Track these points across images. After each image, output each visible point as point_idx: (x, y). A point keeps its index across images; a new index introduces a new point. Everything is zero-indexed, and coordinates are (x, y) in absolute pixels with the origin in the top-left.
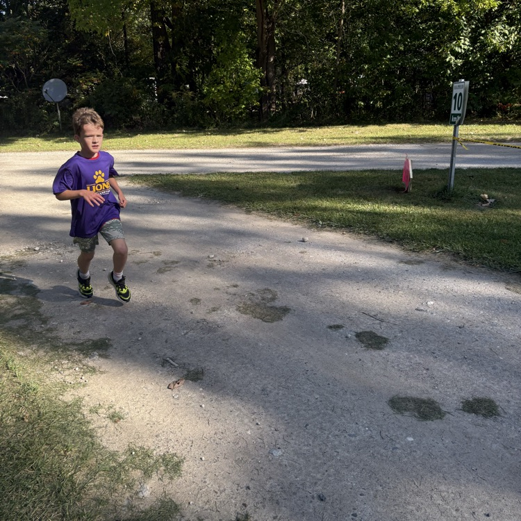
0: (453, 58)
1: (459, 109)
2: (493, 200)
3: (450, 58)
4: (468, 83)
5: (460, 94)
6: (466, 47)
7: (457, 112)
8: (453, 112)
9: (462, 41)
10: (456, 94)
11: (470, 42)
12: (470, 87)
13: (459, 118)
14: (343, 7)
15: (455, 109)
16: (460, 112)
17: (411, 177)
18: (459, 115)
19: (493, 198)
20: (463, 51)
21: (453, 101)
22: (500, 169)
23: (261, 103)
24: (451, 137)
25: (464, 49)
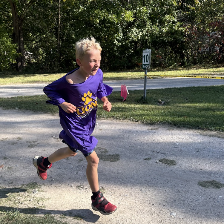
0: (117, 42)
1: (147, 62)
2: (164, 102)
3: (116, 42)
4: (150, 50)
5: (147, 55)
6: (121, 37)
7: (146, 63)
8: (143, 63)
9: (120, 34)
10: (145, 55)
11: (123, 35)
12: (152, 52)
13: (147, 66)
14: (60, 15)
15: (145, 62)
16: (148, 63)
17: (128, 93)
18: (148, 64)
19: (163, 101)
20: (120, 39)
21: (143, 59)
22: (157, 89)
23: (17, 62)
24: (143, 76)
25: (121, 38)
